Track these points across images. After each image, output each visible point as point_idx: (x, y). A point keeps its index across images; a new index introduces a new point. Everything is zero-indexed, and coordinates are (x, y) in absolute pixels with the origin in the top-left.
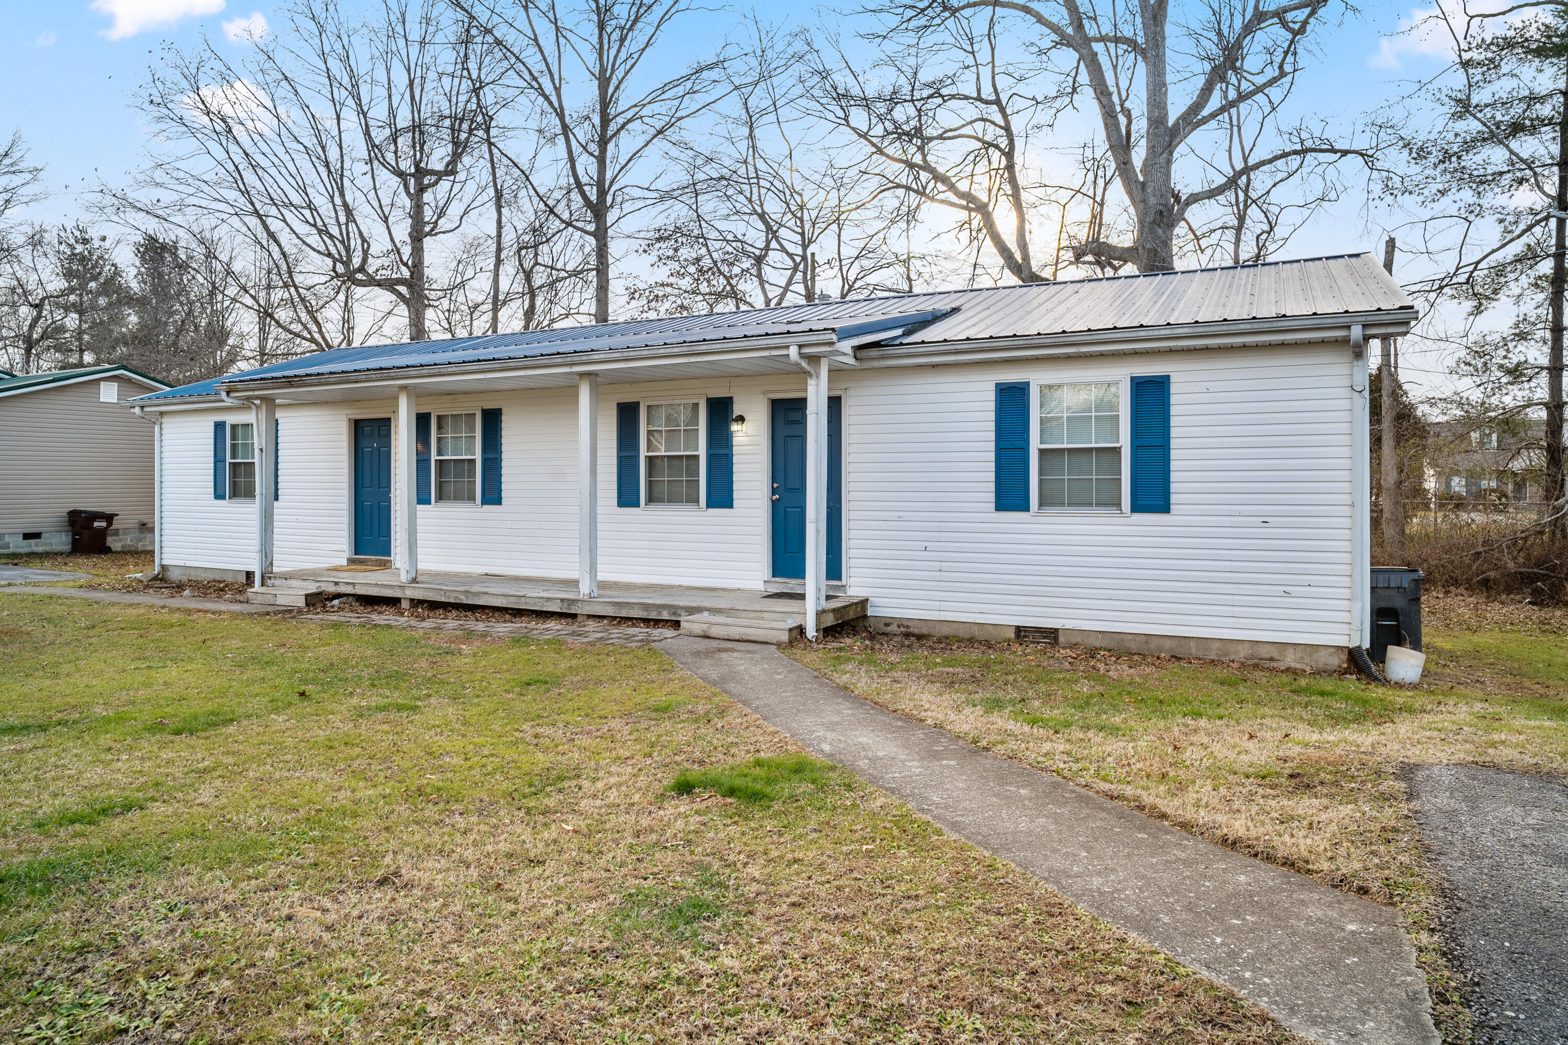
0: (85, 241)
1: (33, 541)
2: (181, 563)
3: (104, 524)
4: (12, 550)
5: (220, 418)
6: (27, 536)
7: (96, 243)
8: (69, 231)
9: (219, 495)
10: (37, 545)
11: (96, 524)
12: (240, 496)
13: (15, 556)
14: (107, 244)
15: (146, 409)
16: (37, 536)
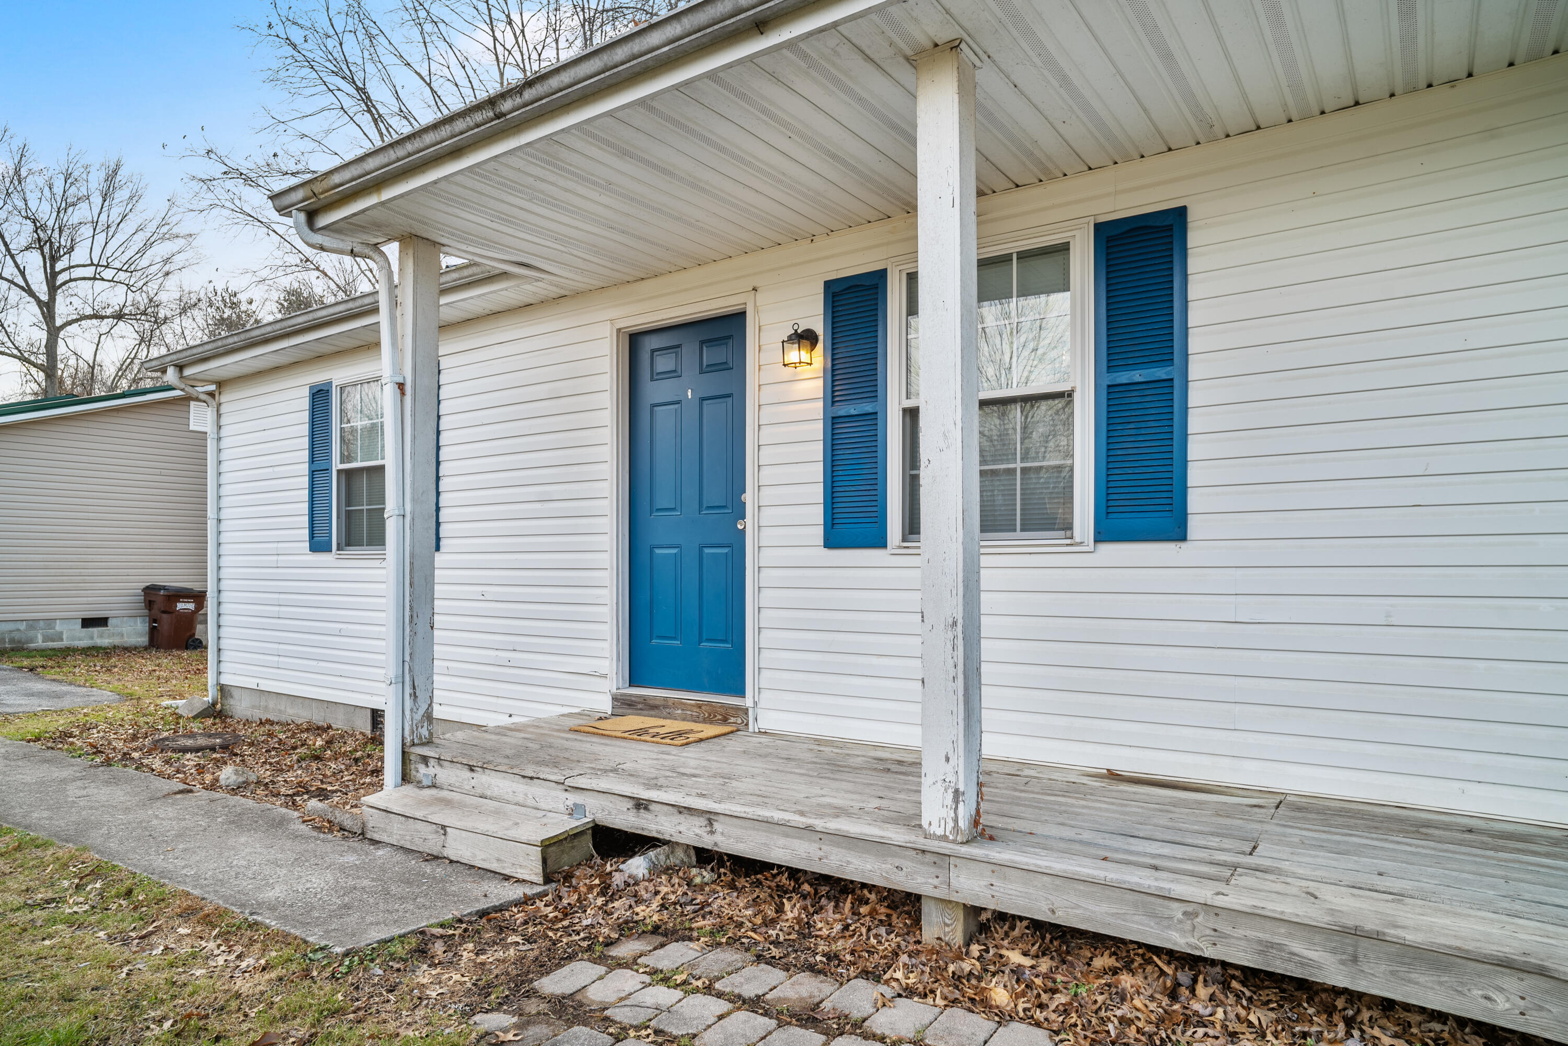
0: (234, 305)
1: (95, 631)
2: (251, 683)
3: (191, 606)
4: (65, 643)
5: (318, 376)
6: (88, 623)
7: (244, 307)
8: (219, 293)
9: (318, 545)
10: (101, 636)
11: (180, 606)
12: (360, 544)
13: (67, 652)
14: (253, 307)
15: (188, 372)
16: (102, 622)
